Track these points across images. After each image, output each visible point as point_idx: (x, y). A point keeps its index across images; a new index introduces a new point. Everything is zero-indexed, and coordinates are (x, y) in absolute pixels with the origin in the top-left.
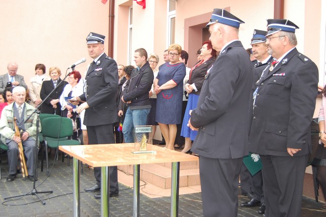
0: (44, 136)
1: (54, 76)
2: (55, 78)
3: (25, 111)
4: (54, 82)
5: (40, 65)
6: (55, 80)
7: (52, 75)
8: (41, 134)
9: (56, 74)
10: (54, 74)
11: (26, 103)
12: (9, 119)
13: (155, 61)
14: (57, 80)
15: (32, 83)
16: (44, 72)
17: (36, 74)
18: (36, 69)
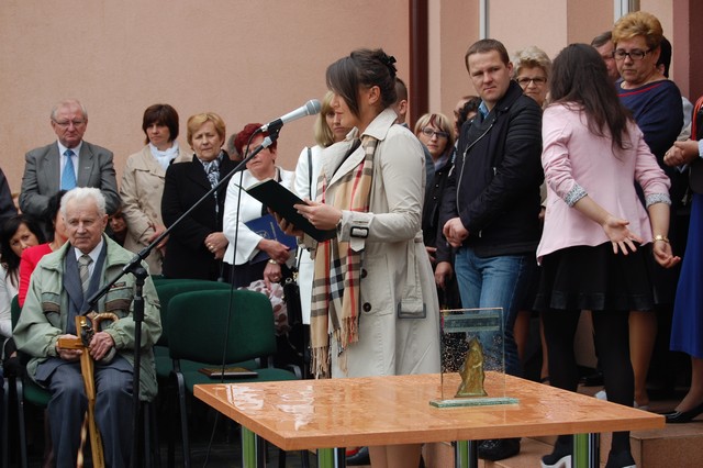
0: (176, 356)
1: (207, 146)
2: (208, 154)
3: (104, 268)
4: (207, 167)
5: (160, 107)
6: (209, 160)
7: (197, 142)
8: (166, 350)
9: (212, 140)
10: (204, 140)
11: (110, 241)
12: (49, 298)
13: (540, 75)
14: (215, 157)
15: (134, 172)
16: (174, 134)
17: (148, 141)
18: (147, 124)
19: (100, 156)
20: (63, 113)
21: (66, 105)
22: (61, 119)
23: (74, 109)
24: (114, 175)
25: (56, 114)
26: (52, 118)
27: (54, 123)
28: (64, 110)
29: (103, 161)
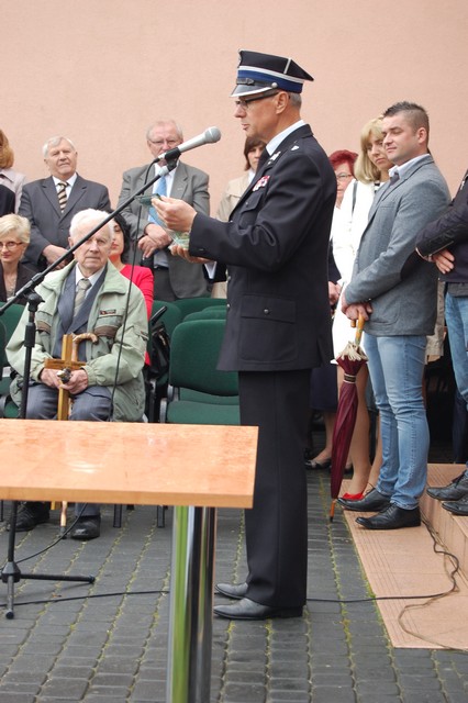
0: (176, 385)
12: (42, 318)
15: (229, 198)
17: (249, 166)
19: (194, 177)
20: (159, 132)
21: (161, 123)
22: (155, 138)
23: (168, 128)
24: (208, 198)
25: (151, 134)
26: (148, 137)
27: (150, 142)
28: (159, 129)
29: (197, 182)
